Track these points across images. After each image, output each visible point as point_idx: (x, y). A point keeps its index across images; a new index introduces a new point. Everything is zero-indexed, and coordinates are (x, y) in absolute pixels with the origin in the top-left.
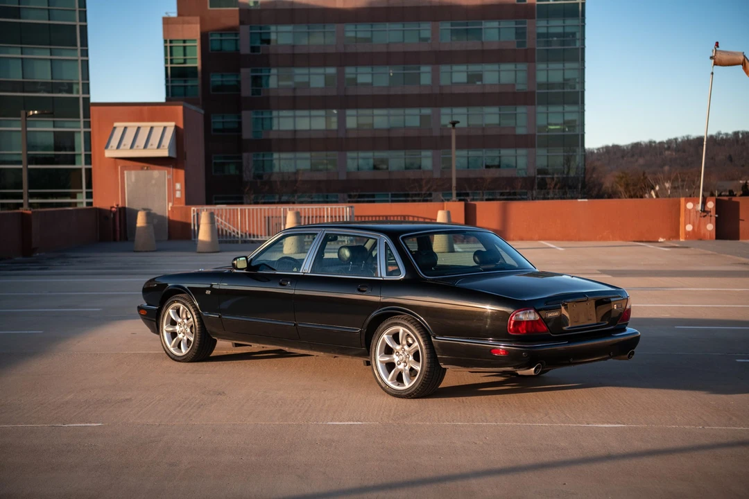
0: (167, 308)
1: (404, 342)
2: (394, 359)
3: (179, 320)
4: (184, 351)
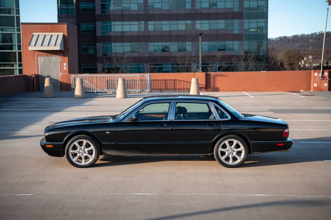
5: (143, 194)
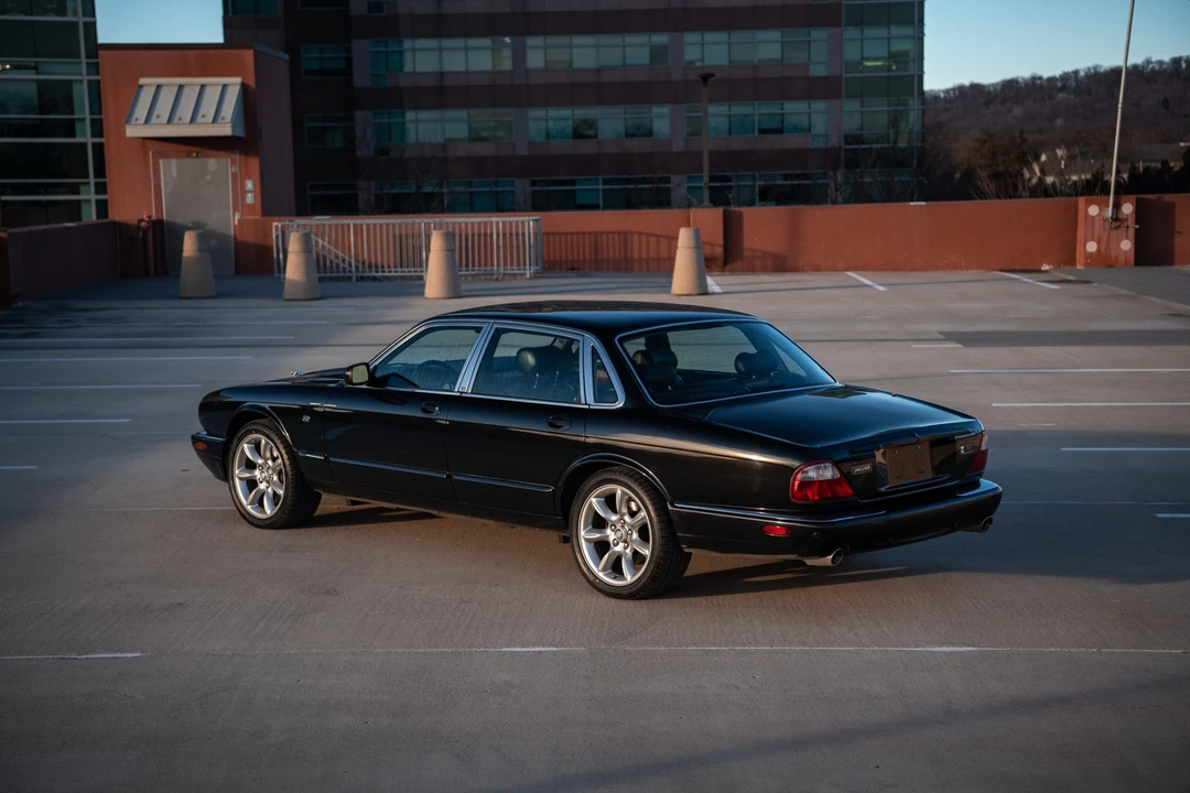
0: (240, 440)
1: (625, 510)
2: (608, 536)
3: (260, 461)
4: (269, 510)
5: (533, 649)
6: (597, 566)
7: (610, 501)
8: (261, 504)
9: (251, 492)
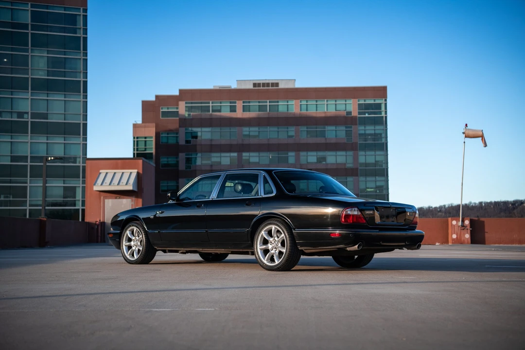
0: (126, 230)
1: (275, 236)
2: (268, 247)
3: (133, 238)
4: (136, 257)
6: (264, 259)
7: (270, 233)
8: (133, 255)
9: (129, 250)
